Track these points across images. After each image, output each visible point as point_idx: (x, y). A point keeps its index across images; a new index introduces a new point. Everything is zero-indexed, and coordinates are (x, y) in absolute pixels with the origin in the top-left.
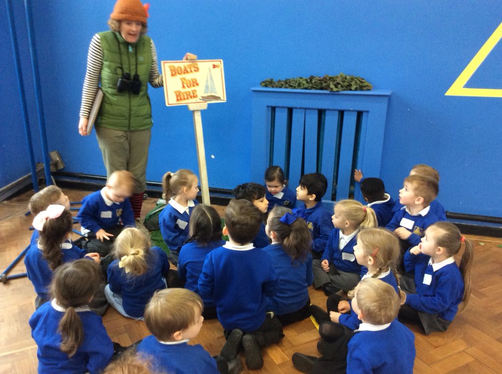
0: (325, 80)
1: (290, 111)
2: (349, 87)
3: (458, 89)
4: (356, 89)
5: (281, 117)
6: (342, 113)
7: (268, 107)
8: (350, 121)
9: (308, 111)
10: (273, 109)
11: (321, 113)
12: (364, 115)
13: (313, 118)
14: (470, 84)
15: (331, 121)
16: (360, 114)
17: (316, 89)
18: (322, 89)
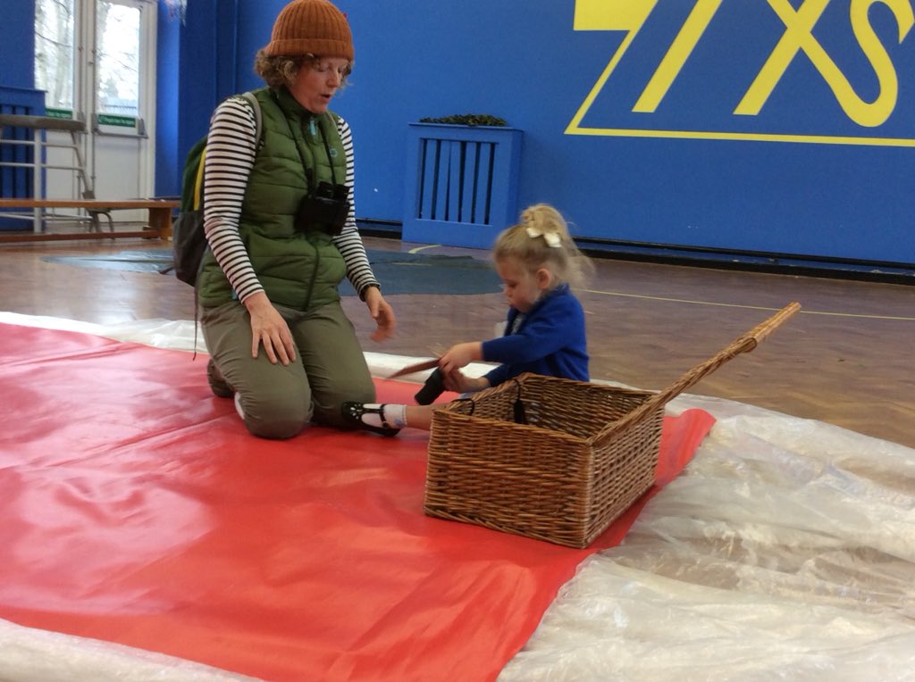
0: (467, 117)
1: (439, 142)
2: (485, 123)
3: (573, 129)
4: (491, 125)
5: (432, 148)
6: (479, 144)
7: (421, 139)
8: (485, 150)
9: (453, 143)
10: (425, 141)
11: (464, 144)
12: (496, 146)
13: (457, 148)
14: (581, 125)
15: (471, 150)
16: (493, 145)
17: (458, 123)
18: (464, 124)
